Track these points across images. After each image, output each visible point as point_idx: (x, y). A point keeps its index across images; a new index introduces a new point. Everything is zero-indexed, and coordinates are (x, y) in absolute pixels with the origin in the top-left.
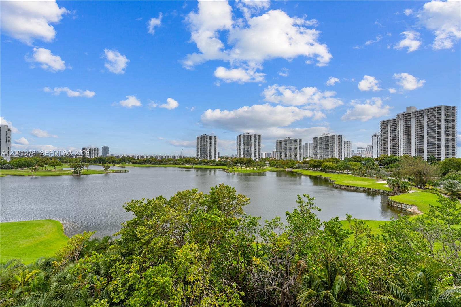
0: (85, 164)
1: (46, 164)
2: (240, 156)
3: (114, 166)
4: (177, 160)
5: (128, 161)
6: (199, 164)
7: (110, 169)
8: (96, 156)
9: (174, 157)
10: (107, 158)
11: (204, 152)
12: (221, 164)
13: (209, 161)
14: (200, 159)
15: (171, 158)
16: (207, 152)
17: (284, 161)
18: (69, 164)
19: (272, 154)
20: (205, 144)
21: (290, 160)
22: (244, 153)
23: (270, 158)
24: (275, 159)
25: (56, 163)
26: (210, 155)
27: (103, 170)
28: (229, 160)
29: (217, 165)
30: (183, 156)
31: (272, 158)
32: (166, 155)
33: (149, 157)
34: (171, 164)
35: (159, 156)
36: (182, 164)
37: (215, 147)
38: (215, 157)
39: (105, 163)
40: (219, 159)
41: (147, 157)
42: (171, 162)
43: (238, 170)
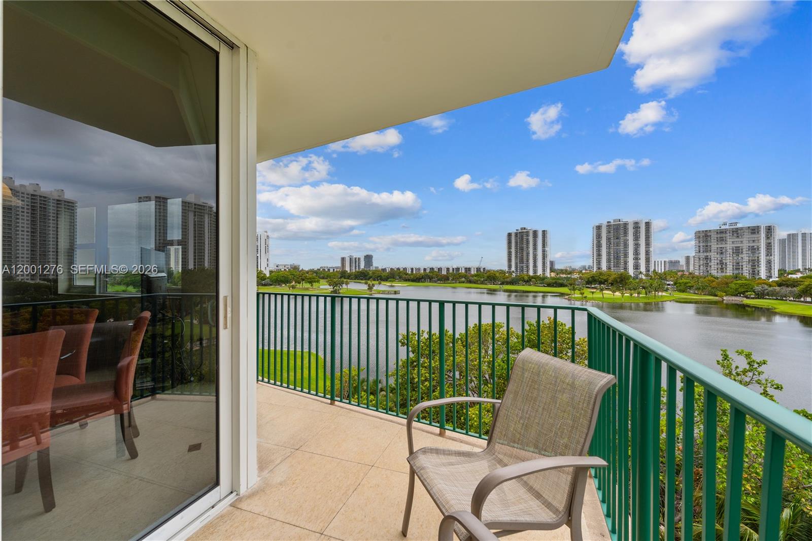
0: (345, 280)
1: (303, 280)
2: (599, 268)
3: (380, 283)
4: (473, 276)
5: (398, 277)
6: (512, 282)
7: (374, 288)
8: (357, 270)
9: (468, 270)
10: (370, 272)
11: (522, 261)
12: (556, 283)
13: (533, 277)
14: (514, 274)
15: (463, 271)
16: (528, 261)
17: (717, 278)
18: (325, 280)
19: (683, 262)
20: (525, 246)
21: (736, 277)
22: (609, 261)
23: (679, 271)
24: (690, 274)
25: (313, 278)
26: (535, 266)
27: (366, 290)
28: (576, 276)
29: (549, 285)
30: (484, 269)
31: (683, 271)
32: (455, 267)
33: (428, 271)
34: (463, 282)
35: (443, 270)
36: (482, 283)
37: (544, 251)
38: (544, 270)
39: (369, 279)
40: (553, 275)
41: (425, 270)
42: (463, 279)
43: (595, 296)
